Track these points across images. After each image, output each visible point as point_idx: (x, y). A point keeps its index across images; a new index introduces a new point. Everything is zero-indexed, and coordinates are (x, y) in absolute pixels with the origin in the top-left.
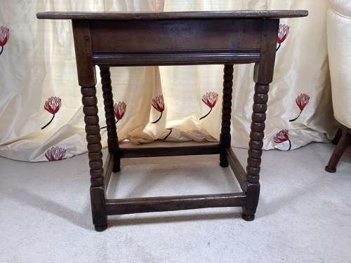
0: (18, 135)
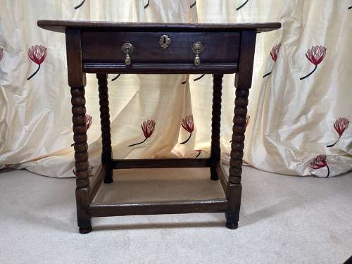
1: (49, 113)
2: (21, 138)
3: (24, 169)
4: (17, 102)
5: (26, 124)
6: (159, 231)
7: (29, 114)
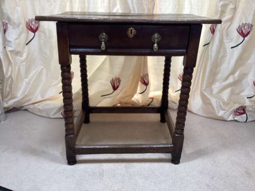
0: (43, 98)
1: (43, 69)
2: (23, 88)
3: (26, 110)
4: (19, 62)
5: (26, 78)
6: (123, 164)
7: (28, 70)
